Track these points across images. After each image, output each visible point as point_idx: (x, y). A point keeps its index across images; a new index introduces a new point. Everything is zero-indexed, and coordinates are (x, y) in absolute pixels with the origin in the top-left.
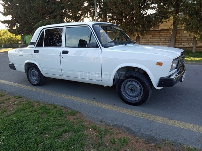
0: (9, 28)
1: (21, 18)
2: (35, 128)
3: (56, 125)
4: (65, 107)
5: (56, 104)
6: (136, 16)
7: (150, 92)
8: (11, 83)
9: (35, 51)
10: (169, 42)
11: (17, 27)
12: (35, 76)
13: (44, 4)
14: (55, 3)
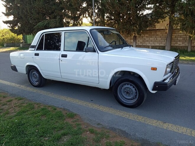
0: (11, 28)
1: (22, 18)
2: (35, 131)
3: (55, 128)
4: (64, 109)
5: (56, 106)
6: (133, 16)
7: (145, 95)
8: (13, 84)
9: (35, 54)
10: (166, 41)
11: (19, 27)
12: (36, 78)
13: (44, 5)
14: (55, 4)
